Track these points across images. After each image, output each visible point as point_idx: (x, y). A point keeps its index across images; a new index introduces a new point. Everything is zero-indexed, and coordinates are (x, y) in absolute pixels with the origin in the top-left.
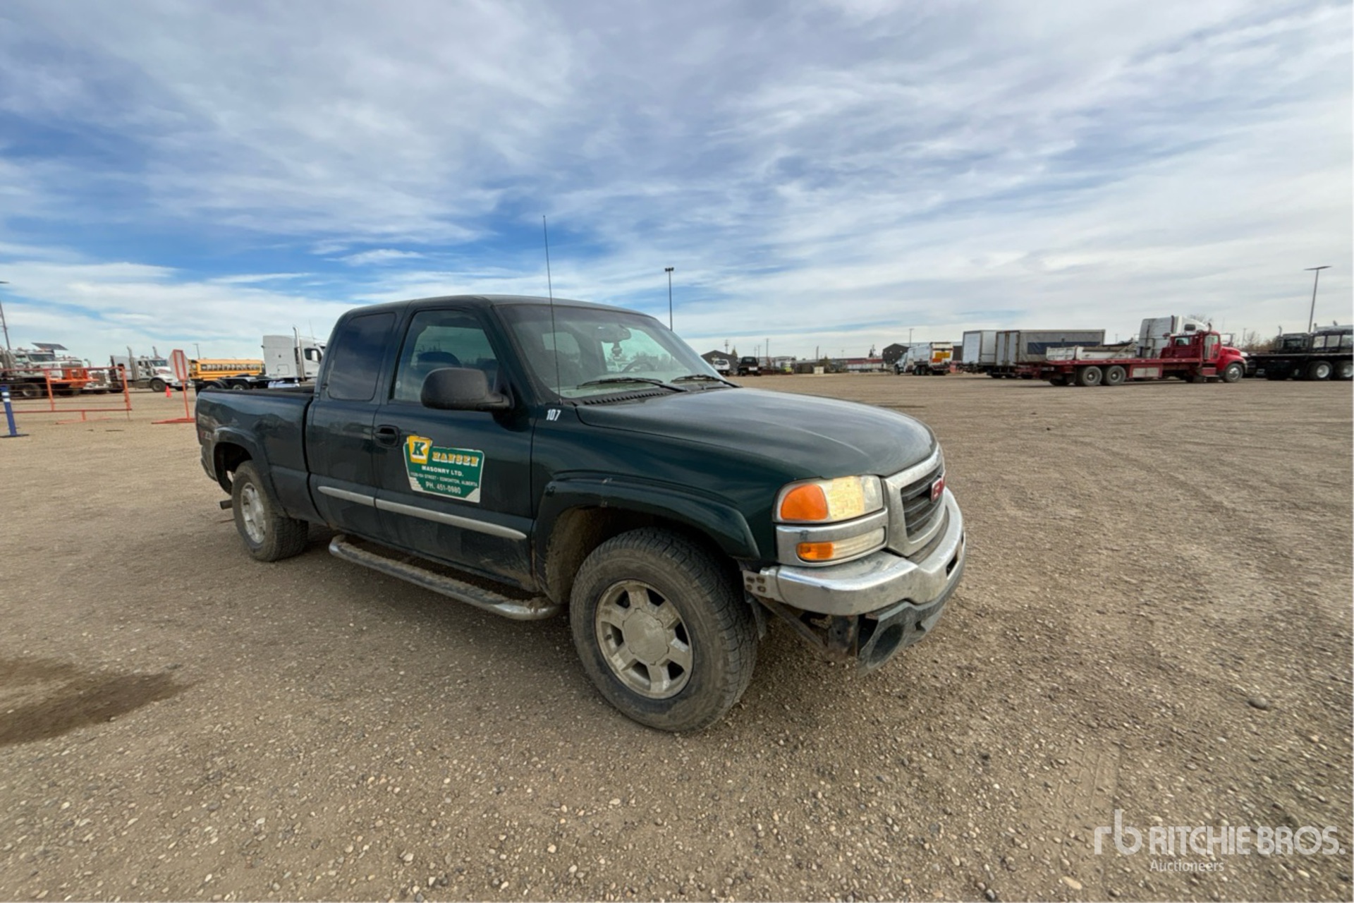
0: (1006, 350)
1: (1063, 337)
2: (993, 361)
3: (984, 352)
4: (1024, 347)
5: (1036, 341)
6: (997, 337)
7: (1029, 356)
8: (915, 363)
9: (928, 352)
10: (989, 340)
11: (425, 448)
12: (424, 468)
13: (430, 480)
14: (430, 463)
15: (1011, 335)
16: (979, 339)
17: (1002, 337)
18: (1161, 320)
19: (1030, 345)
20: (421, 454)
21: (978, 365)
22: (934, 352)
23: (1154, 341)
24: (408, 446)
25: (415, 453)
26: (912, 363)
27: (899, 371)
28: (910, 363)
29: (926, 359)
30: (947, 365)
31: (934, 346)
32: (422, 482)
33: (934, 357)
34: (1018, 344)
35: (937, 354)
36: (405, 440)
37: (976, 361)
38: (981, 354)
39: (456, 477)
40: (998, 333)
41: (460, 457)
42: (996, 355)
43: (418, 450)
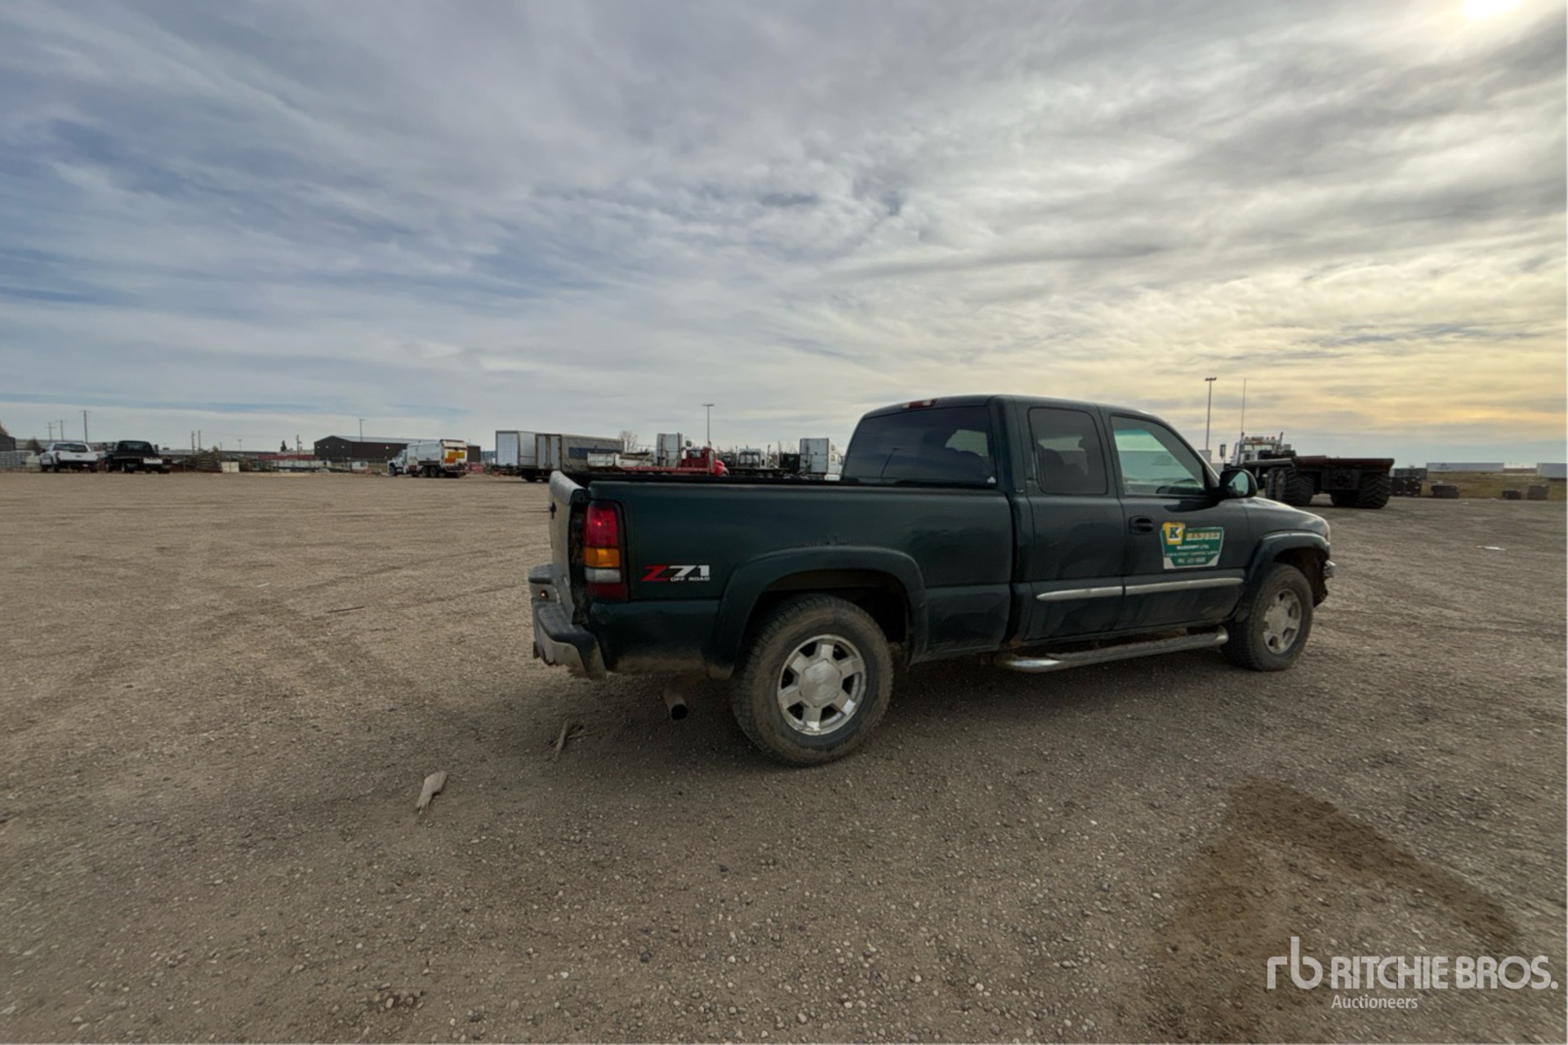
0: (548, 453)
1: (595, 443)
2: (534, 464)
3: (522, 454)
4: (566, 452)
5: (575, 446)
6: (537, 440)
7: (571, 460)
8: (421, 463)
9: (439, 449)
10: (528, 443)
11: (1179, 531)
12: (1179, 548)
13: (1182, 557)
14: (1184, 542)
15: (553, 439)
16: (516, 440)
17: (542, 440)
18: (670, 436)
19: (571, 449)
20: (1176, 536)
21: (518, 468)
22: (447, 451)
23: (667, 452)
24: (1164, 532)
25: (1171, 537)
26: (416, 463)
27: (396, 472)
28: (410, 462)
29: (438, 458)
30: (461, 466)
31: (446, 444)
32: (1174, 560)
33: (446, 456)
34: (560, 448)
35: (450, 454)
36: (1161, 527)
37: (515, 463)
38: (519, 456)
39: (1205, 550)
40: (538, 436)
41: (1207, 534)
42: (537, 458)
43: (1173, 534)
